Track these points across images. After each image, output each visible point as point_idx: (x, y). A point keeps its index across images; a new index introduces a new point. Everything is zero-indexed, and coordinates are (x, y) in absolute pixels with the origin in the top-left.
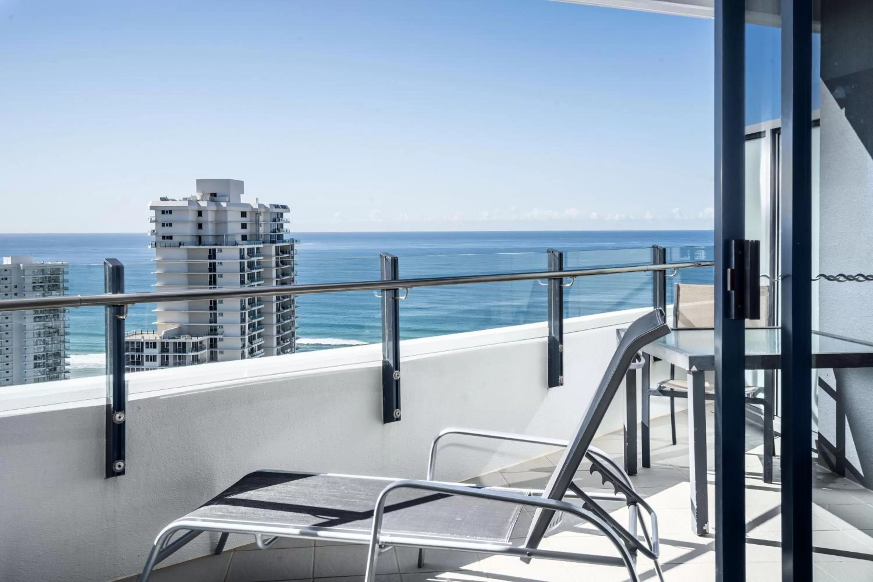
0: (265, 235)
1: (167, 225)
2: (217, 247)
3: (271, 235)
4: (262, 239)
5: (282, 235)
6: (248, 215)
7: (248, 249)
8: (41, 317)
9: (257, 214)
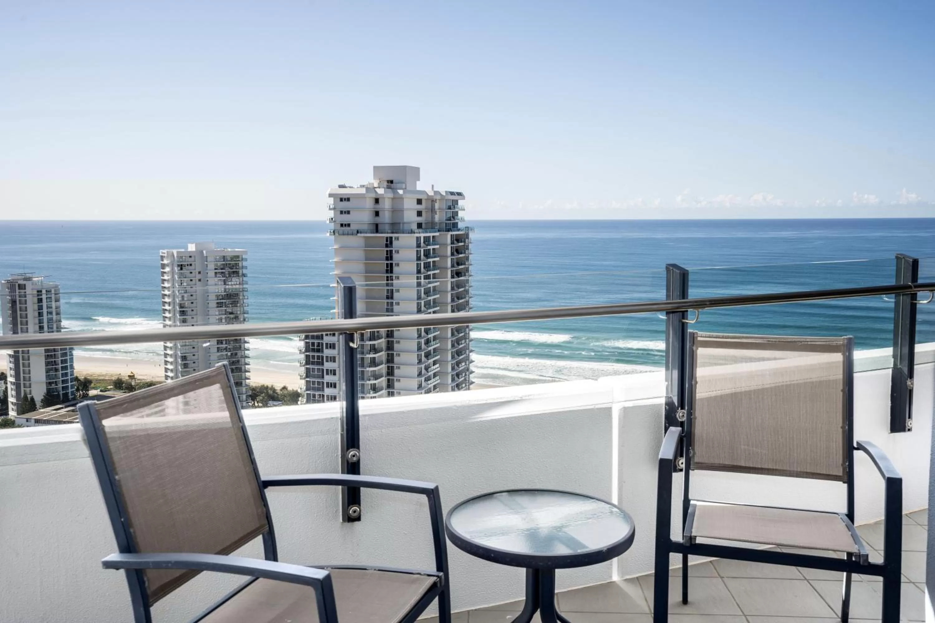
0: (440, 223)
1: (345, 213)
2: (394, 235)
3: (446, 224)
4: (437, 227)
5: (457, 223)
6: (423, 202)
7: (424, 237)
8: (222, 302)
9: (433, 201)
